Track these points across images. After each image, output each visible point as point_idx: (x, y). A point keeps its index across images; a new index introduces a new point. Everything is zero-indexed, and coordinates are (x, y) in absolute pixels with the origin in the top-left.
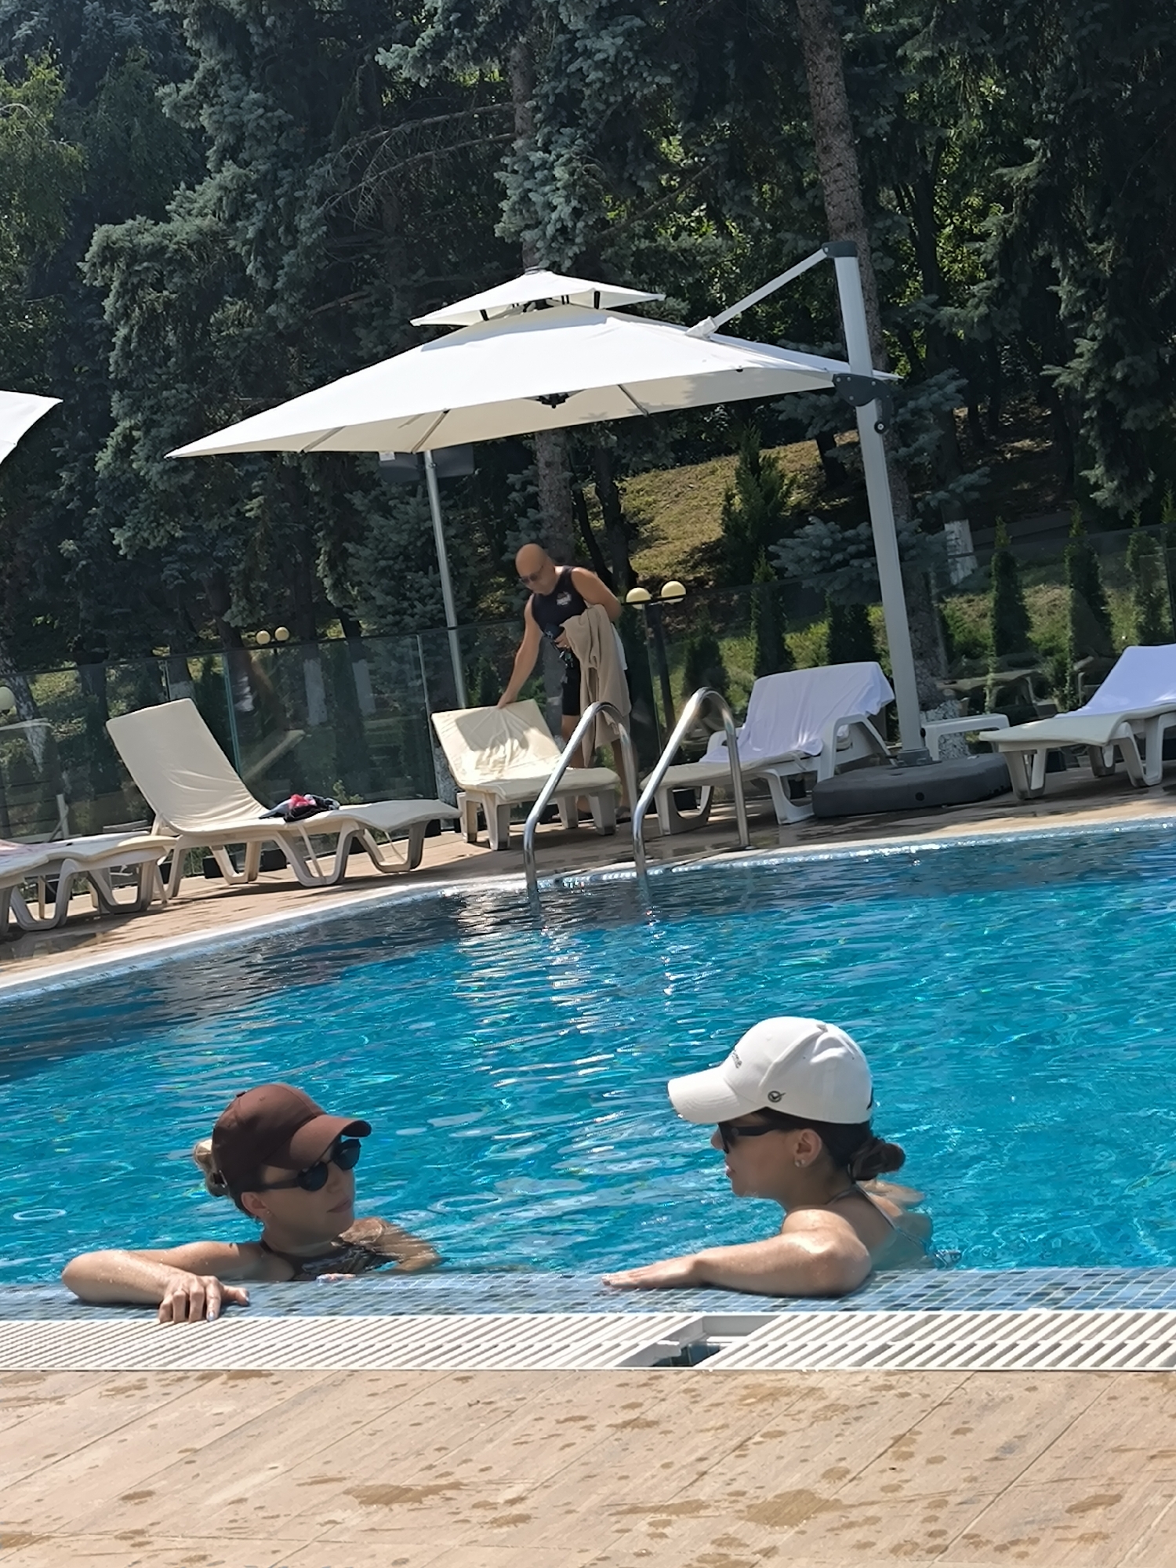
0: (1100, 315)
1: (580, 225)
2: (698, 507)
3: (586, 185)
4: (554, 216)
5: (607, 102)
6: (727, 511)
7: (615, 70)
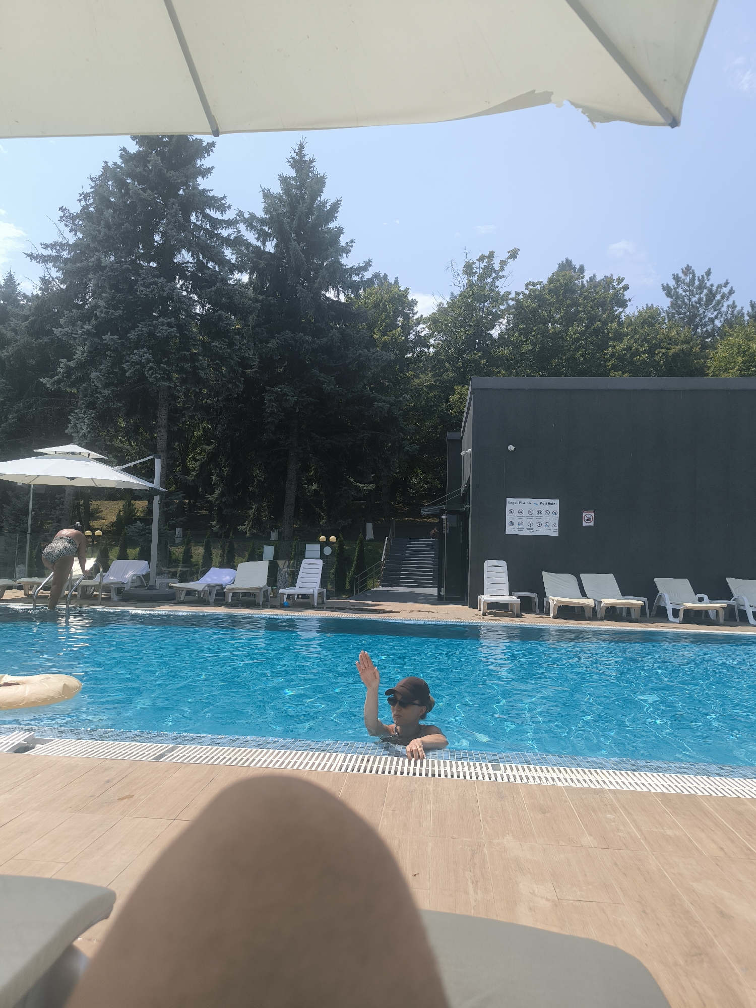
0: (222, 485)
1: (89, 435)
2: (112, 512)
3: (93, 426)
4: (82, 431)
5: (103, 406)
6: (118, 515)
7: (107, 399)
